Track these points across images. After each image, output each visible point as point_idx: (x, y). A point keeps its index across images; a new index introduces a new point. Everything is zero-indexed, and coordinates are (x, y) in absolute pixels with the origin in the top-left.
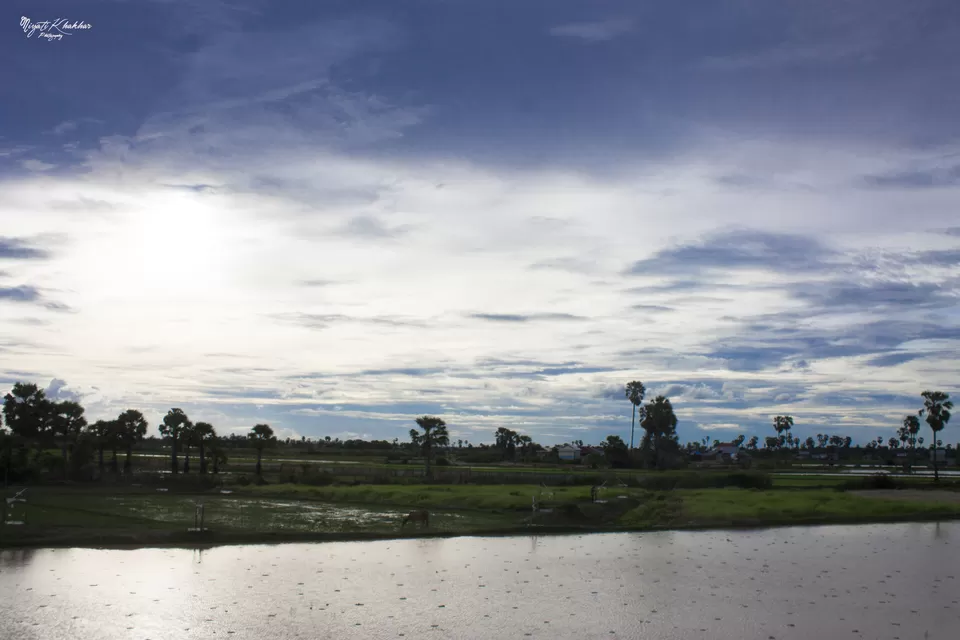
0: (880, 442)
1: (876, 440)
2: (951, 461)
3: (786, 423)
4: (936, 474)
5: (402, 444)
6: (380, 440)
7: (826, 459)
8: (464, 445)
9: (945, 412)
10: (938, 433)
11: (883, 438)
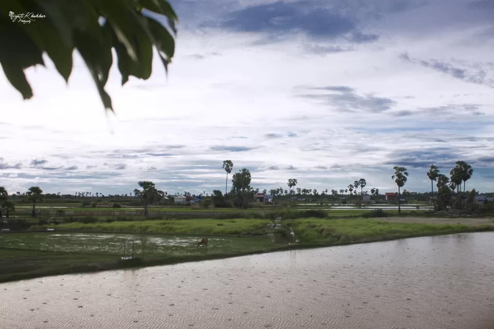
0: (326, 192)
1: (325, 191)
2: (373, 201)
3: (294, 183)
4: (399, 208)
5: (63, 195)
6: (51, 193)
7: (306, 201)
8: (99, 195)
9: (404, 177)
10: (400, 188)
11: (328, 190)
